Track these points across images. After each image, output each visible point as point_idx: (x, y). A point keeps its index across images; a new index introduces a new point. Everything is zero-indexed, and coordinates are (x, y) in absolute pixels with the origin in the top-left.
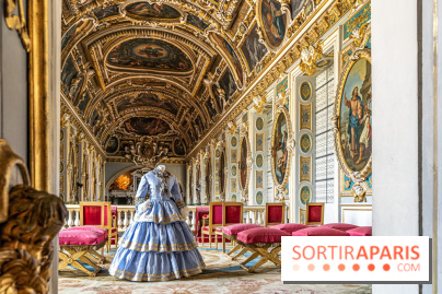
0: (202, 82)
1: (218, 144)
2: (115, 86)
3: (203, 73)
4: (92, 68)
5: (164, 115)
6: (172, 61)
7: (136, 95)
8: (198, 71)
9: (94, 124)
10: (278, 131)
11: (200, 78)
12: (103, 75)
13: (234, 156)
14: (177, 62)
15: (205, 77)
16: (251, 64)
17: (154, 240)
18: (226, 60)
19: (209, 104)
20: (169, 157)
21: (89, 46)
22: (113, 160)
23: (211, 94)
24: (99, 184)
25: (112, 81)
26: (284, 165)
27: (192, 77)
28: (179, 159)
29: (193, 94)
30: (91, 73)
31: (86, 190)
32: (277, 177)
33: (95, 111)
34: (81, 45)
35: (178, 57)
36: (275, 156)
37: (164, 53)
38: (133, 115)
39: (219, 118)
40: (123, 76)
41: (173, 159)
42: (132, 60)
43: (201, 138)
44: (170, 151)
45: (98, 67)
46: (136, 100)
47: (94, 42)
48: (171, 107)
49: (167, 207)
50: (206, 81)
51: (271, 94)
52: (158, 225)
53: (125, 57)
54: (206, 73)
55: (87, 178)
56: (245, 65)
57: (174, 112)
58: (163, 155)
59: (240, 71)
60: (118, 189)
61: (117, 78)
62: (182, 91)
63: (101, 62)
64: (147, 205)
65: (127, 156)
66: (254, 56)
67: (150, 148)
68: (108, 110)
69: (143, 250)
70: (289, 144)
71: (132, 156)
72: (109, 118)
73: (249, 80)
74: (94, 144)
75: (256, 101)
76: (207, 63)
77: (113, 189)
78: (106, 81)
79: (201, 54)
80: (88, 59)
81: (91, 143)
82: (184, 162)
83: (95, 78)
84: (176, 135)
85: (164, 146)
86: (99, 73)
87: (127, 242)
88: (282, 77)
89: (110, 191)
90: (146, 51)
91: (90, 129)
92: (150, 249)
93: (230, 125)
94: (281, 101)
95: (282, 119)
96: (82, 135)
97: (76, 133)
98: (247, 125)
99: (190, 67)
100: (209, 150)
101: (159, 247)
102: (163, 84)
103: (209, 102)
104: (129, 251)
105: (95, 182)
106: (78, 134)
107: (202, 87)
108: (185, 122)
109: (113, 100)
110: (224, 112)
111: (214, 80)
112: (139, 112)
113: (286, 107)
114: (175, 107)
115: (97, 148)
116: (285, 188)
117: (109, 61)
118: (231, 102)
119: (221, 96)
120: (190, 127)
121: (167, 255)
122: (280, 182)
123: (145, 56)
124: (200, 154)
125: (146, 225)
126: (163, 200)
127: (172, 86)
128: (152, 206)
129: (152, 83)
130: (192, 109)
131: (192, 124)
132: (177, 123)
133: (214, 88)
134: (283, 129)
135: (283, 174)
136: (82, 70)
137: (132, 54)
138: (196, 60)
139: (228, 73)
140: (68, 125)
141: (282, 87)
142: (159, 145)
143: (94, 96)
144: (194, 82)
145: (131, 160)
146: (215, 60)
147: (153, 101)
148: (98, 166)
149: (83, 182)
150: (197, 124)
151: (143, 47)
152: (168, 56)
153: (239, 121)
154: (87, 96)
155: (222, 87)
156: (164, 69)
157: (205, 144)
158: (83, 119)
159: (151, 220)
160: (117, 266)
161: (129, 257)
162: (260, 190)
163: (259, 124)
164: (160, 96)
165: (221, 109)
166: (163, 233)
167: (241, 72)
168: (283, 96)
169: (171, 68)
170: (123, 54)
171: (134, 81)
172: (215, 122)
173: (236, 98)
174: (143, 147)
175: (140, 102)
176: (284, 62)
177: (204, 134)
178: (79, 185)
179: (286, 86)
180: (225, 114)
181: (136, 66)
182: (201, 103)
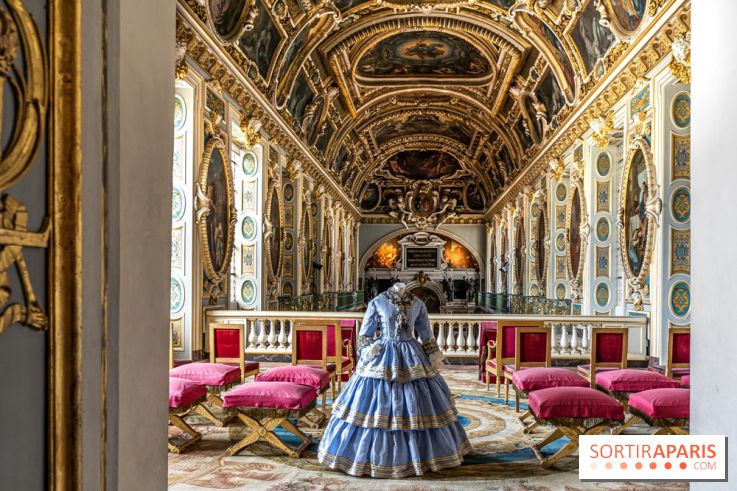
0: (508, 92)
1: (536, 195)
2: (371, 108)
3: (508, 78)
4: (335, 85)
5: (450, 146)
6: (458, 62)
7: (404, 117)
8: (500, 76)
9: (340, 168)
10: (633, 181)
11: (504, 86)
12: (352, 93)
13: (561, 217)
14: (467, 62)
15: (513, 84)
16: (588, 61)
17: (383, 409)
18: (547, 55)
19: (520, 128)
20: (458, 214)
21: (329, 54)
22: (371, 221)
23: (523, 112)
24: (348, 260)
25: (365, 102)
26: (642, 241)
27: (491, 85)
28: (475, 216)
29: (493, 113)
30: (334, 92)
31: (328, 272)
32: (631, 261)
33: (343, 148)
34: (318, 53)
35: (467, 54)
36: (627, 225)
37: (446, 50)
38: (401, 149)
39: (537, 152)
40: (383, 92)
41: (466, 217)
42: (396, 66)
43: (508, 184)
44: (460, 203)
45: (342, 82)
46: (405, 126)
47: (337, 46)
48: (460, 134)
49: (406, 354)
50: (515, 92)
51: (621, 115)
52: (391, 383)
53: (384, 64)
54: (514, 77)
55: (329, 254)
56: (577, 64)
57: (466, 140)
58: (448, 211)
59: (569, 73)
60: (379, 266)
61: (372, 96)
62: (476, 109)
63: (348, 75)
64: (375, 349)
65: (392, 214)
66: (593, 48)
67: (428, 199)
68: (362, 144)
69: (365, 425)
70: (651, 207)
71: (400, 214)
72: (364, 156)
73: (586, 88)
74: (341, 199)
75: (596, 125)
76: (514, 62)
77: (371, 266)
78: (356, 102)
79: (504, 49)
80: (328, 72)
81: (337, 198)
82: (483, 222)
83: (341, 99)
84: (469, 177)
85: (451, 196)
86: (346, 92)
87: (343, 408)
88: (640, 86)
89: (366, 270)
90: (416, 51)
91: (334, 177)
92: (375, 424)
93: (553, 165)
94: (638, 129)
95: (638, 161)
96: (322, 189)
97: (312, 186)
98: (581, 165)
99: (487, 69)
100: (521, 205)
101: (390, 422)
102: (446, 98)
103: (520, 123)
104: (345, 425)
105: (343, 258)
106: (316, 188)
107: (508, 100)
108: (483, 157)
109: (369, 129)
110: (545, 141)
111: (528, 89)
112: (411, 143)
113: (646, 139)
114: (467, 132)
115: (345, 205)
116: (644, 283)
117: (361, 71)
118: (555, 125)
119: (539, 115)
120: (492, 164)
121: (403, 434)
122: (636, 273)
123: (415, 57)
124: (507, 209)
125: (371, 383)
126: (401, 341)
127: (461, 101)
128: (382, 351)
129: (427, 97)
130: (493, 136)
131: (495, 159)
132: (471, 158)
133: (528, 101)
134: (641, 178)
135: (641, 259)
136: (320, 90)
137: (395, 56)
138: (496, 58)
139: (549, 77)
140: (300, 176)
141: (641, 104)
142: (442, 195)
143: (339, 126)
144: (495, 93)
145: (397, 221)
146: (529, 57)
147: (432, 125)
148: (347, 232)
149: (323, 261)
150: (503, 159)
151: (412, 45)
152: (453, 54)
153: (569, 159)
154: (329, 127)
155: (541, 100)
156: (446, 75)
157: (514, 193)
158: (323, 164)
159: (379, 376)
160: (327, 446)
161: (345, 433)
162: (603, 280)
163: (603, 164)
164: (442, 117)
165: (539, 137)
166: (398, 398)
167: (572, 75)
168: (643, 118)
169: (457, 73)
170: (381, 58)
171: (400, 98)
172: (531, 157)
173: (563, 118)
174: (417, 199)
175: (411, 128)
176: (644, 59)
177: (513, 177)
178: (317, 266)
179: (646, 102)
180: (547, 144)
181: (402, 74)
182: (508, 125)
